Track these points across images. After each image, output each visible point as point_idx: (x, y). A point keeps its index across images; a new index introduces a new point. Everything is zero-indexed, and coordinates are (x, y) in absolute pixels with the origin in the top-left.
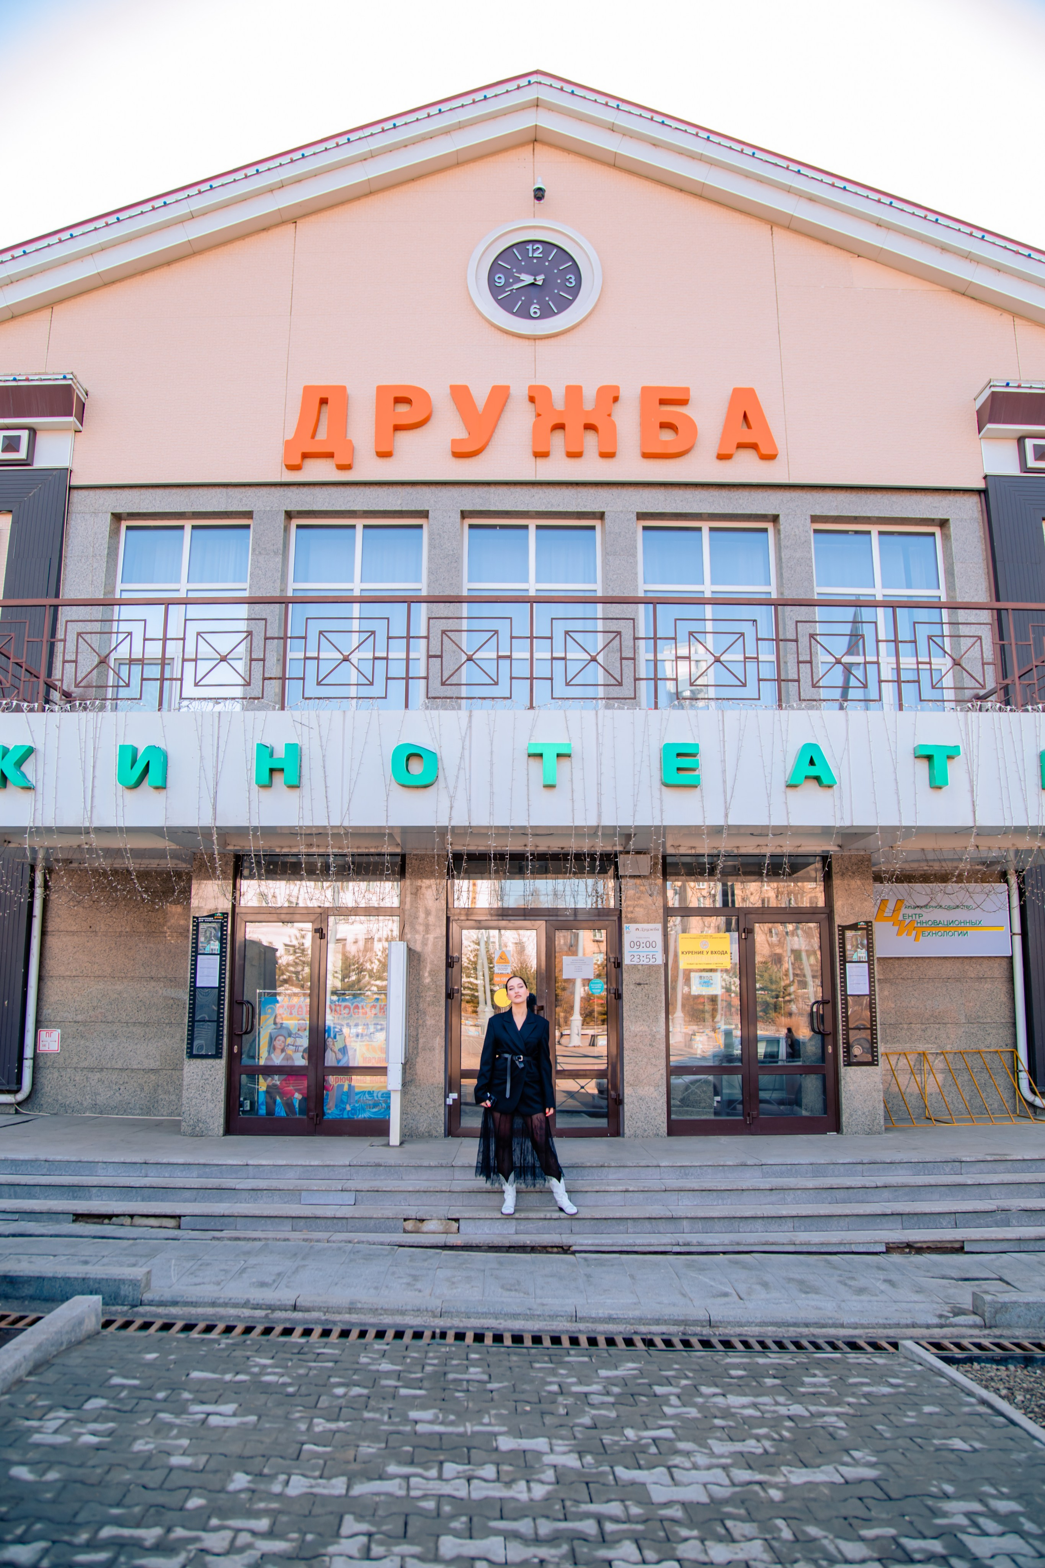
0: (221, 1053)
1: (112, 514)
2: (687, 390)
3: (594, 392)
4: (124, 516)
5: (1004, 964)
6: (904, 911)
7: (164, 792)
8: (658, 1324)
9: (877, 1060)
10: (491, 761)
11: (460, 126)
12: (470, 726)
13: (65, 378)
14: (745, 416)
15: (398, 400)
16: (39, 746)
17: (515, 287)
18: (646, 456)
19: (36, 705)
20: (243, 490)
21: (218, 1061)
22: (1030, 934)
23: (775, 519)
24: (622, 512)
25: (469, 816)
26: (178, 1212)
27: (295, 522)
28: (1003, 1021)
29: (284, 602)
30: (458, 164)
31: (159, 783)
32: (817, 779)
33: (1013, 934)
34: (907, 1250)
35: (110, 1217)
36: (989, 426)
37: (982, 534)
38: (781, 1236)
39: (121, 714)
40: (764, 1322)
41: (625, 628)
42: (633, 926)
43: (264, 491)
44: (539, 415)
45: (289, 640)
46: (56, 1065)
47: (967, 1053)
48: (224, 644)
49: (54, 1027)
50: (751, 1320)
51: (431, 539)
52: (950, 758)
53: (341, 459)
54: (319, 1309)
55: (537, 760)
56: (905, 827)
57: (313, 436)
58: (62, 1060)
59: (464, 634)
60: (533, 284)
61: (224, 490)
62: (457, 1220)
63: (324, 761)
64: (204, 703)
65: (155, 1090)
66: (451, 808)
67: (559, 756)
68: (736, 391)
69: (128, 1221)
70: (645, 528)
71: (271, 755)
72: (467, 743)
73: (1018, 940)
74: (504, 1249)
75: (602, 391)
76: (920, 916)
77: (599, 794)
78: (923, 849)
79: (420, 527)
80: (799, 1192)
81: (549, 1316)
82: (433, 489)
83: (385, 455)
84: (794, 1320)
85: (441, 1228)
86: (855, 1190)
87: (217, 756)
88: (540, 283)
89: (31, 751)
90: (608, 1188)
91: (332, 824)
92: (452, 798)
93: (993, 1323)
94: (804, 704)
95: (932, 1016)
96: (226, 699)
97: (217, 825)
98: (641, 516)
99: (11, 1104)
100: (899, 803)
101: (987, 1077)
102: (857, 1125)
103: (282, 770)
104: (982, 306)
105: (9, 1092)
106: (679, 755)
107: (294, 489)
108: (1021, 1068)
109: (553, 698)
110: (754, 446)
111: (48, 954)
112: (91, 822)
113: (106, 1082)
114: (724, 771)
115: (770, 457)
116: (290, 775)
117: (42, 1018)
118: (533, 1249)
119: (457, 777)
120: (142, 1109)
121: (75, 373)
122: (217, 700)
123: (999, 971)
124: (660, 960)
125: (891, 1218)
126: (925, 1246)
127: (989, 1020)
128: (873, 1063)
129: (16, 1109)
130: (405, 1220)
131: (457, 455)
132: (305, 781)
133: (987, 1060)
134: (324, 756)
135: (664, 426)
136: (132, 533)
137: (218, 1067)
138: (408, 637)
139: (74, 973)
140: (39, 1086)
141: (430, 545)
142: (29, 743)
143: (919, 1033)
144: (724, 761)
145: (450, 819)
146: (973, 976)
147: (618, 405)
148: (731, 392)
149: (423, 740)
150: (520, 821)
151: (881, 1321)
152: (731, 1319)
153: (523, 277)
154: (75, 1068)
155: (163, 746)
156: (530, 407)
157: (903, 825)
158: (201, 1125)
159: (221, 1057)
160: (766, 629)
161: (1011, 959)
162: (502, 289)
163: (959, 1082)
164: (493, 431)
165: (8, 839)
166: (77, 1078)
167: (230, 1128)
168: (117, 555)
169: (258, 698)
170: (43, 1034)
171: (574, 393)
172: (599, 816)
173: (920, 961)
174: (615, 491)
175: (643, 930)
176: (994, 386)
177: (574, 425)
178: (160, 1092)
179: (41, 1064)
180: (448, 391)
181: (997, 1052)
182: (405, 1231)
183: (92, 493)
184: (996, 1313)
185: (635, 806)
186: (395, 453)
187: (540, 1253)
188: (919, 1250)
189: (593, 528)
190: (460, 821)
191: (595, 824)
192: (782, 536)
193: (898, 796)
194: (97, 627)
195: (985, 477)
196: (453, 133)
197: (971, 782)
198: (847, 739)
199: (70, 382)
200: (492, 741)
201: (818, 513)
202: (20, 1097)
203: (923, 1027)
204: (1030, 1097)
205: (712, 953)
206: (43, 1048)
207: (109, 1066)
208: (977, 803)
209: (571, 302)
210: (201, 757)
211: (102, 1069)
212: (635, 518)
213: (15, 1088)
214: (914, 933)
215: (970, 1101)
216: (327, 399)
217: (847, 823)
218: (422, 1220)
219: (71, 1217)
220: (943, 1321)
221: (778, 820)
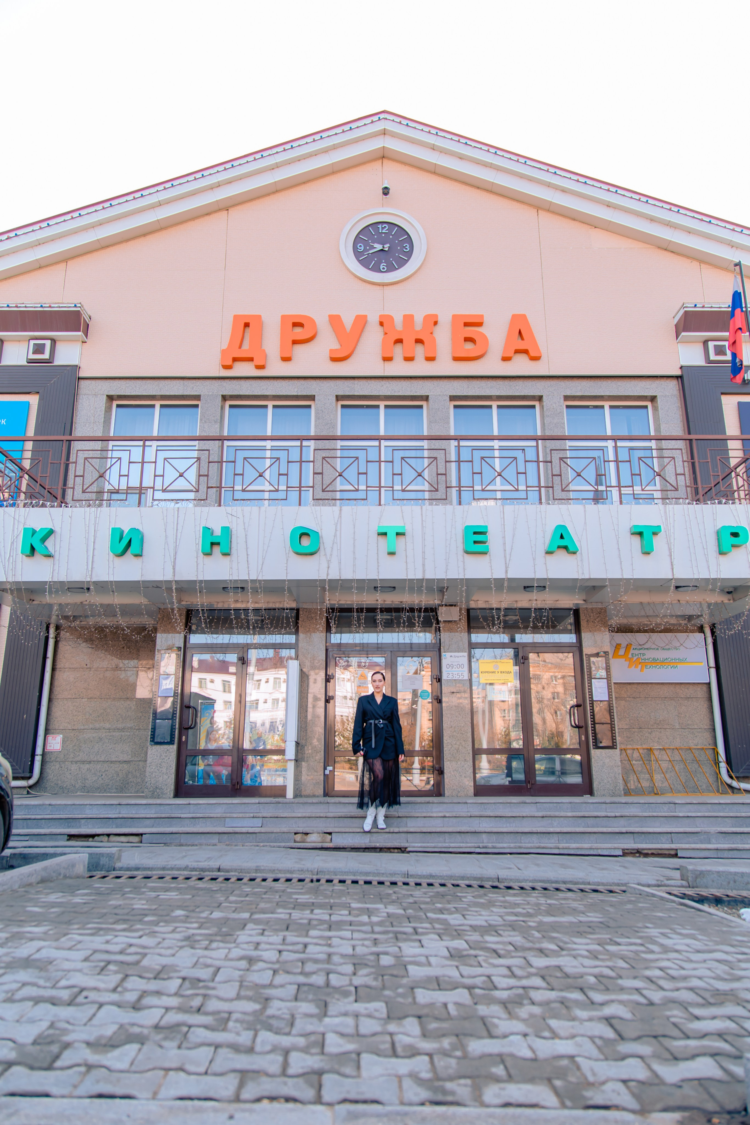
0: (174, 741)
1: (107, 396)
2: (482, 316)
3: (422, 319)
4: (115, 397)
5: (705, 688)
6: (632, 651)
7: (140, 559)
8: (463, 880)
9: (616, 745)
10: (354, 538)
11: (335, 147)
12: (340, 516)
13: (75, 306)
14: (520, 332)
15: (295, 325)
16: (57, 529)
17: (371, 252)
18: (456, 359)
19: (56, 504)
20: (194, 381)
21: (171, 746)
22: (721, 667)
23: (540, 398)
24: (440, 395)
25: (340, 573)
26: (140, 830)
27: (228, 403)
28: (706, 727)
29: (222, 439)
30: (334, 173)
31: (138, 552)
32: (566, 548)
33: (709, 668)
34: (638, 855)
35: (93, 836)
36: (683, 334)
37: (679, 405)
38: (550, 844)
39: (113, 509)
40: (535, 880)
41: (440, 455)
42: (448, 654)
43: (208, 382)
44: (386, 334)
45: (224, 464)
46: (58, 759)
47: (681, 749)
48: (182, 465)
49: (58, 733)
50: (526, 878)
51: (317, 413)
52: (655, 534)
53: (258, 362)
54: (235, 870)
55: (384, 537)
56: (625, 579)
57: (240, 347)
58: (62, 756)
59: (339, 459)
60: (382, 250)
61: (181, 382)
62: (330, 833)
63: (246, 538)
64: (168, 503)
65: (127, 776)
66: (328, 567)
67: (398, 534)
68: (514, 316)
69: (106, 838)
70: (455, 407)
71: (212, 534)
72: (339, 527)
73: (713, 671)
74: (362, 850)
75: (427, 318)
76: (644, 654)
77: (424, 559)
78: (641, 603)
79: (309, 407)
80: (562, 819)
81: (390, 874)
82: (318, 381)
83: (286, 359)
84: (556, 879)
85: (319, 839)
86: (601, 819)
87: (177, 536)
88: (387, 249)
89: (51, 532)
90: (432, 815)
91: (251, 578)
92: (329, 561)
93: (695, 885)
94: (556, 502)
95: (655, 723)
96: (183, 500)
97: (176, 579)
98: (453, 398)
99: (25, 787)
100: (621, 563)
101: (696, 766)
102: (604, 790)
103: (218, 544)
104: (678, 257)
105: (23, 778)
106: (475, 533)
107: (227, 381)
108: (720, 759)
109: (393, 499)
110: (526, 352)
111: (56, 683)
112: (91, 578)
113: (93, 771)
114: (504, 544)
115: (536, 358)
116: (224, 547)
117: (51, 727)
118: (381, 850)
119: (332, 548)
120: (117, 789)
121: (82, 303)
122: (177, 501)
123: (701, 693)
124: (466, 677)
125: (626, 835)
126: (650, 852)
127: (696, 727)
128: (613, 747)
129: (28, 791)
130: (295, 834)
131: (334, 360)
132: (234, 551)
133: (696, 755)
134: (246, 535)
135: (467, 339)
136: (121, 410)
137: (171, 750)
138: (301, 462)
139: (74, 697)
140: (45, 775)
141: (316, 417)
142: (50, 526)
143: (647, 735)
144: (504, 537)
145: (328, 575)
146: (682, 696)
147: (437, 327)
148: (510, 317)
149: (310, 524)
150: (372, 575)
151: (616, 881)
152: (513, 877)
153: (376, 245)
154: (71, 762)
155: (141, 529)
156: (380, 329)
157: (625, 577)
158: (158, 791)
159: (173, 744)
160: (531, 455)
161: (709, 684)
162: (362, 253)
163: (677, 768)
164: (356, 344)
165: (32, 599)
166: (72, 769)
167: (177, 794)
168: (110, 423)
169: (204, 500)
170: (50, 738)
171: (409, 319)
172: (424, 572)
173: (645, 686)
174: (436, 382)
175: (455, 657)
176: (686, 307)
177: (410, 341)
178: (130, 776)
179: (47, 759)
180: (327, 319)
181: (702, 749)
182: (295, 842)
183: (93, 382)
184: (696, 878)
185: (447, 566)
186: (293, 358)
187: (386, 852)
188: (646, 855)
189: (421, 407)
190: (334, 575)
191: (421, 577)
192: (545, 409)
193: (620, 559)
194: (98, 454)
195: (681, 368)
196: (330, 152)
197: (670, 549)
198: (585, 523)
199: (79, 309)
200: (354, 526)
201: (568, 394)
202: (31, 782)
203: (650, 730)
204: (729, 781)
205: (501, 672)
206: (49, 748)
207: (95, 759)
208: (675, 563)
209: (407, 261)
210: (166, 536)
211: (90, 762)
212: (448, 399)
213: (28, 775)
214: (640, 666)
215: (685, 783)
216: (249, 323)
217: (587, 577)
218: (307, 834)
219: (66, 837)
220: (659, 883)
221: (541, 574)
